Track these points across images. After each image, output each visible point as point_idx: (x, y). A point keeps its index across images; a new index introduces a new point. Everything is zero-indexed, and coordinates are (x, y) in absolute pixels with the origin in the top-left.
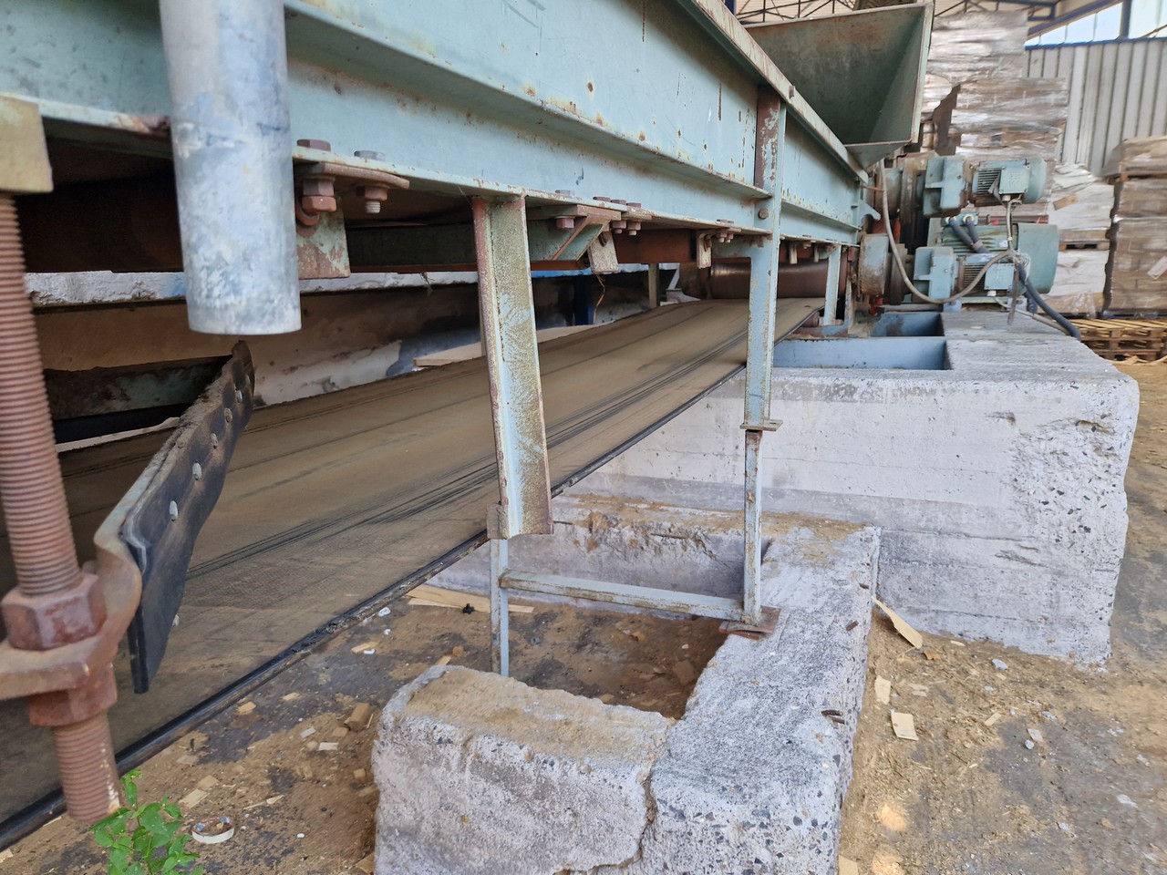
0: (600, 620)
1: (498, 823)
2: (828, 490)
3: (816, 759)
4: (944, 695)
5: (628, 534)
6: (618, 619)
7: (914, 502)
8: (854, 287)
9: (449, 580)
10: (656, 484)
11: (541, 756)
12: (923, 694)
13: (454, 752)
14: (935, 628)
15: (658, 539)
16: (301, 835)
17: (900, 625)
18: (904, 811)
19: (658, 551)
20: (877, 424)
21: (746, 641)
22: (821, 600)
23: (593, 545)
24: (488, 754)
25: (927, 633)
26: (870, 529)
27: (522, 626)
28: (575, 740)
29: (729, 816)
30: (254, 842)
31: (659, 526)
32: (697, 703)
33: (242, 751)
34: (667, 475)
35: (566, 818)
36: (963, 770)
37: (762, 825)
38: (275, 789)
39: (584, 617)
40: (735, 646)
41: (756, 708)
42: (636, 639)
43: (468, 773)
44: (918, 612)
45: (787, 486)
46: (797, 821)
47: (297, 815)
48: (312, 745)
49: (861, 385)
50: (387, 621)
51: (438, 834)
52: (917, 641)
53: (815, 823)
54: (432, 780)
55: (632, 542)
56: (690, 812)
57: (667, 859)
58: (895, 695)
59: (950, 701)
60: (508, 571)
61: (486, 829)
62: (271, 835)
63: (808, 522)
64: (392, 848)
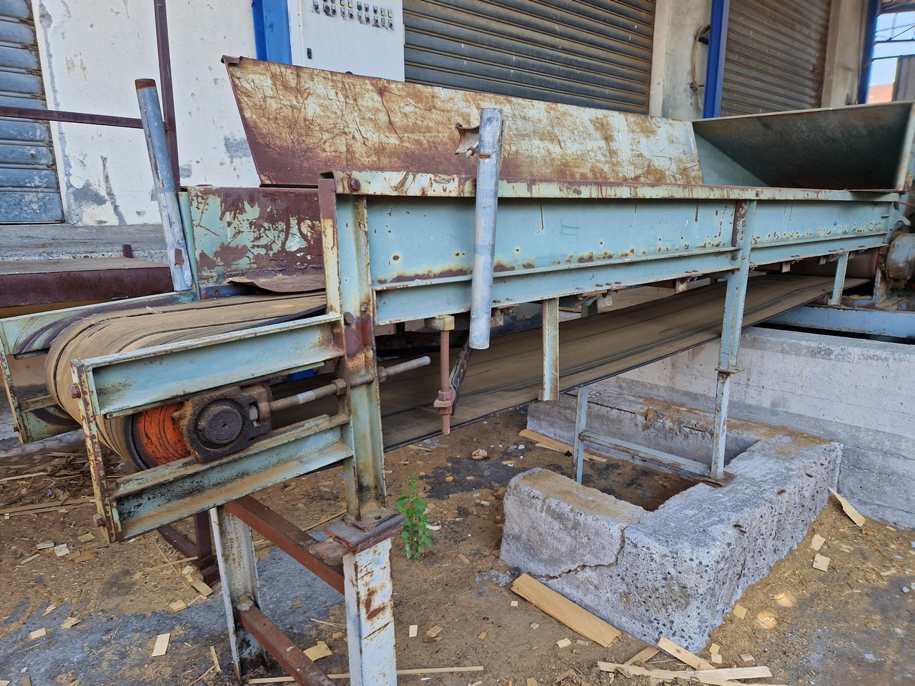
0: (646, 473)
1: (555, 538)
2: (808, 414)
3: (714, 540)
4: (863, 554)
5: (669, 424)
6: (657, 474)
7: (868, 430)
8: (883, 273)
9: (560, 436)
10: (694, 396)
11: (577, 511)
12: (848, 551)
13: (539, 503)
14: (877, 516)
15: (688, 430)
16: (470, 535)
17: (848, 508)
18: (795, 600)
19: (686, 437)
20: (846, 376)
21: (708, 487)
22: (770, 476)
23: (646, 427)
24: (554, 506)
25: (869, 518)
26: (836, 444)
27: (598, 469)
28: (597, 508)
29: (658, 550)
30: (450, 533)
31: (689, 422)
32: (664, 507)
33: (446, 496)
34: (702, 392)
35: (585, 540)
36: (848, 591)
37: (673, 557)
38: (460, 515)
39: (636, 470)
40: (701, 488)
41: (694, 516)
42: (665, 487)
43: (544, 514)
44: (865, 503)
45: (781, 409)
46: (691, 560)
47: (469, 527)
48: (478, 501)
49: (837, 350)
50: (522, 452)
51: (529, 540)
52: (860, 521)
53: (700, 563)
54: (528, 514)
55: (671, 429)
56: (640, 545)
57: (628, 566)
58: (826, 547)
59: (865, 558)
60: (585, 431)
61: (550, 540)
62: (456, 532)
63: (792, 433)
64: (508, 544)
